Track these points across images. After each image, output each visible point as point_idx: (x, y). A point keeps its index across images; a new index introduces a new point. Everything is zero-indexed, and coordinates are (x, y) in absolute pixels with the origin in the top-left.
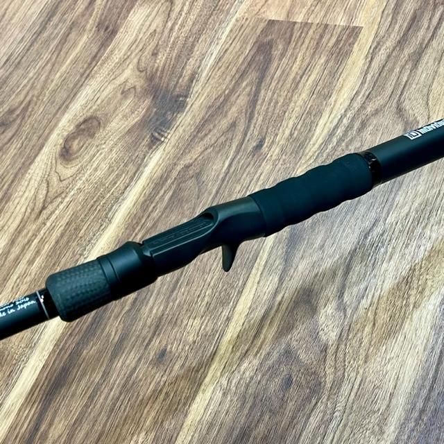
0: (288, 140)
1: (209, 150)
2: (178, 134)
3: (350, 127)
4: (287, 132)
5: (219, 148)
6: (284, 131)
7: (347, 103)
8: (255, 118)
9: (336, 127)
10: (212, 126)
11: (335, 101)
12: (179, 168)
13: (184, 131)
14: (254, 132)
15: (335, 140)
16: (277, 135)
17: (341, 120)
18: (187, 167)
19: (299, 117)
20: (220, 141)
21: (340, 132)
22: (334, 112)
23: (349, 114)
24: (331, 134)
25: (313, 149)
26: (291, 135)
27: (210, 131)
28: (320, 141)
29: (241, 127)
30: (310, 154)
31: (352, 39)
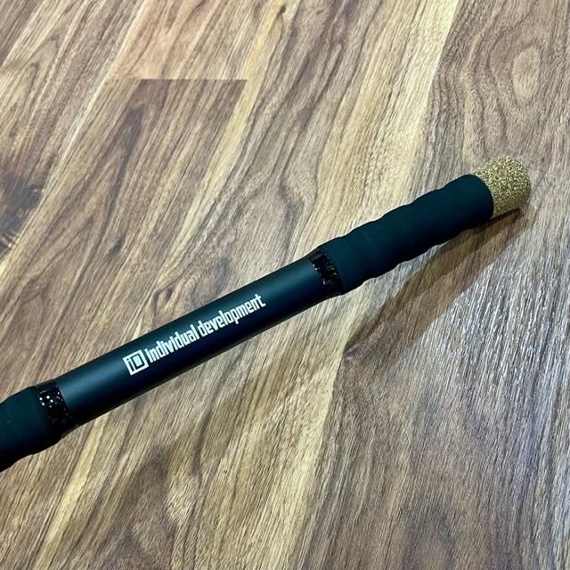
0: (151, 236)
1: (60, 257)
2: (27, 238)
3: (223, 216)
4: (151, 226)
5: (72, 252)
6: (147, 225)
7: (223, 183)
8: (115, 211)
9: (208, 216)
10: (66, 224)
11: (209, 182)
12: (24, 283)
13: (35, 232)
14: (114, 228)
15: (205, 234)
16: (139, 231)
17: (213, 207)
18: (33, 281)
19: (166, 206)
20: (74, 243)
21: (212, 223)
22: (207, 196)
23: (225, 199)
24: (202, 227)
25: (180, 249)
26: (155, 229)
27: (64, 230)
28: (188, 236)
29: (99, 224)
30: (176, 254)
31: (233, 97)
